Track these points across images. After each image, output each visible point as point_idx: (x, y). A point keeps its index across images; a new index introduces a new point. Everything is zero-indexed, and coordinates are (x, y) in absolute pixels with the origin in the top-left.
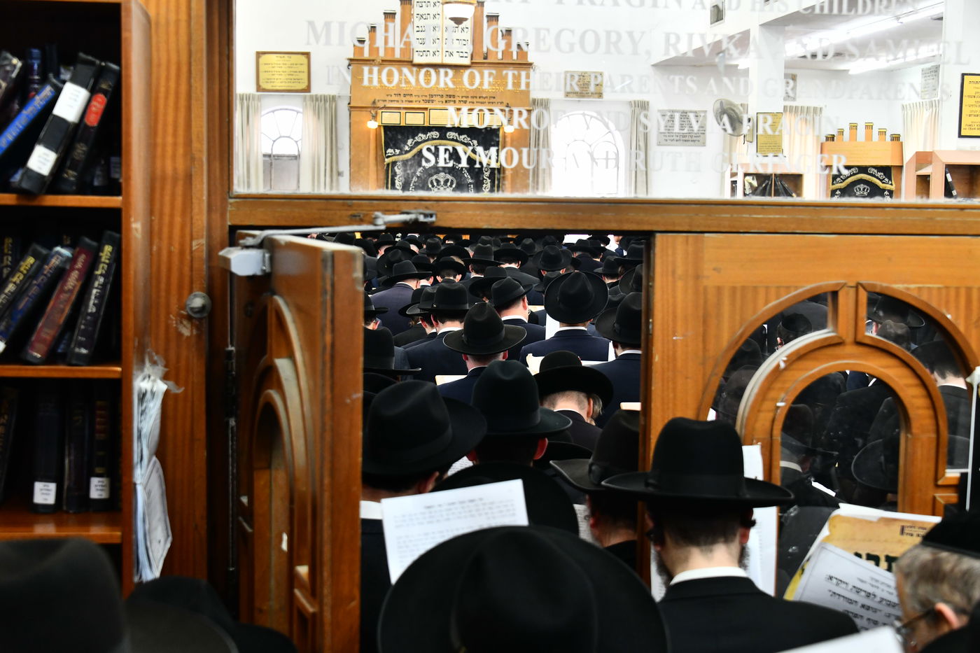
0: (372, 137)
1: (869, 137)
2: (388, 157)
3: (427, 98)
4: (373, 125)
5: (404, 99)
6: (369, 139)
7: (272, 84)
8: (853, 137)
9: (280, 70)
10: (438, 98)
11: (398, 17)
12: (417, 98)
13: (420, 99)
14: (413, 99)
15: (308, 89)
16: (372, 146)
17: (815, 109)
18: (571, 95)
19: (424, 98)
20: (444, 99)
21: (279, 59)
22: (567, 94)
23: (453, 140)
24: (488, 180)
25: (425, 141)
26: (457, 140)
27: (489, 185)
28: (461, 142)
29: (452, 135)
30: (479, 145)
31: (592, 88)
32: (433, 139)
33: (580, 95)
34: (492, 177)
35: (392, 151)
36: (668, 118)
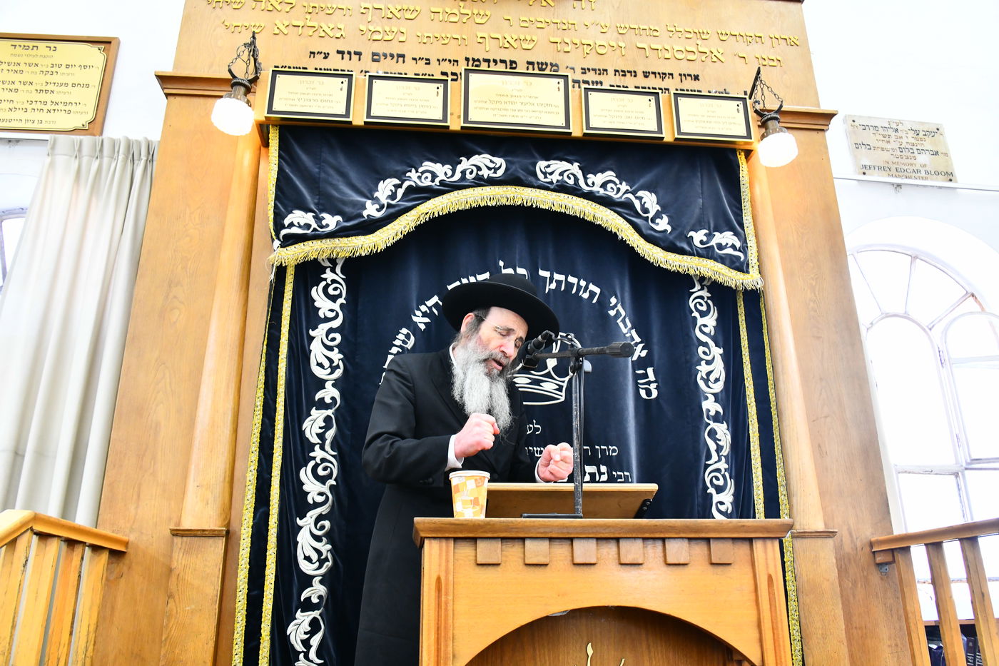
2: (290, 240)
4: (240, 122)
15: (95, 129)
18: (874, 172)
22: (863, 170)
23: (562, 188)
24: (717, 352)
25: (447, 188)
26: (575, 191)
27: (719, 368)
28: (590, 196)
29: (557, 169)
30: (665, 208)
31: (923, 159)
32: (480, 182)
33: (897, 174)
34: (727, 335)
35: (308, 218)
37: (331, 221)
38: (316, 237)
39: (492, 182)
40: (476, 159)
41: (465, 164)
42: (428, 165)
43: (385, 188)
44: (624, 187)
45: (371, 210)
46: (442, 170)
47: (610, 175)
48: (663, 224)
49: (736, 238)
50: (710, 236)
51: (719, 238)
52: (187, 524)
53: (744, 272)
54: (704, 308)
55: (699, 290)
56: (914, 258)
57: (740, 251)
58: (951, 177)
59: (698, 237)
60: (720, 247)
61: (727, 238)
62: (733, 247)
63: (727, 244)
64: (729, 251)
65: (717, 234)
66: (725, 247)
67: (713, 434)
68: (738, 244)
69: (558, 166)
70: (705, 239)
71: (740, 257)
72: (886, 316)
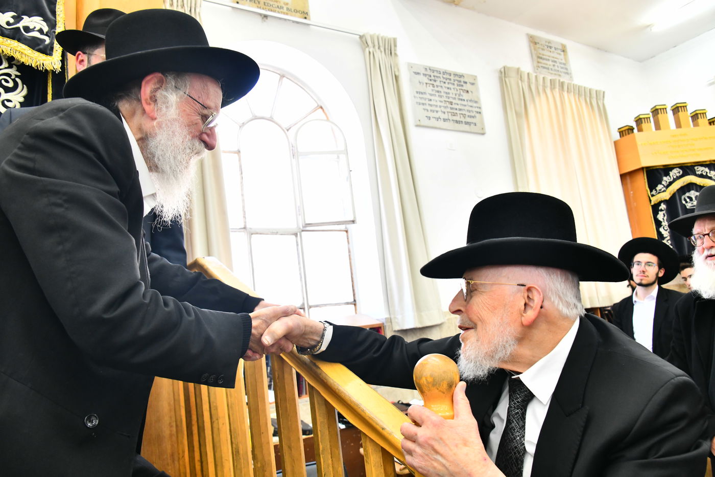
17: (597, 93)
18: (247, 3)
33: (265, 7)
36: (425, 80)
49: (44, 24)
50: (18, 19)
51: (26, 21)
53: (47, 54)
54: (11, 85)
55: (6, 68)
56: (282, 76)
57: (46, 35)
58: (306, 16)
59: (5, 18)
60: (27, 29)
61: (35, 23)
62: (41, 31)
63: (35, 28)
64: (36, 34)
65: (25, 17)
66: (33, 30)
68: (46, 29)
70: (12, 21)
71: (45, 41)
72: (256, 118)
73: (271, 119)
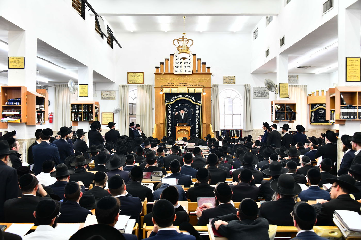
0: (161, 97)
1: (323, 94)
2: (166, 103)
3: (179, 85)
4: (161, 93)
5: (171, 85)
6: (160, 98)
7: (132, 82)
8: (318, 95)
9: (135, 77)
10: (182, 85)
11: (169, 60)
12: (175, 85)
13: (176, 85)
14: (174, 85)
15: (143, 83)
16: (161, 100)
17: (305, 86)
18: (225, 83)
19: (178, 85)
20: (184, 85)
21: (134, 74)
22: (224, 83)
23: (186, 97)
24: (198, 110)
25: (178, 98)
26: (188, 98)
27: (198, 111)
28: (189, 98)
29: (186, 96)
30: (195, 99)
31: (232, 81)
32: (180, 97)
33: (228, 83)
34: (199, 109)
35: (167, 101)
36: (257, 90)
37: (169, 101)
38: (168, 102)
39: (181, 97)
40: (180, 95)
41: (179, 96)
42: (176, 96)
43: (173, 98)
44: (192, 97)
45: (172, 100)
46: (177, 96)
47: (190, 96)
48: (195, 100)
51: (199, 101)
52: (161, 123)
55: (197, 106)
56: (232, 90)
58: (235, 83)
59: (197, 101)
67: (197, 116)
69: (186, 95)
71: (200, 103)
72: (227, 97)
73: (230, 98)
